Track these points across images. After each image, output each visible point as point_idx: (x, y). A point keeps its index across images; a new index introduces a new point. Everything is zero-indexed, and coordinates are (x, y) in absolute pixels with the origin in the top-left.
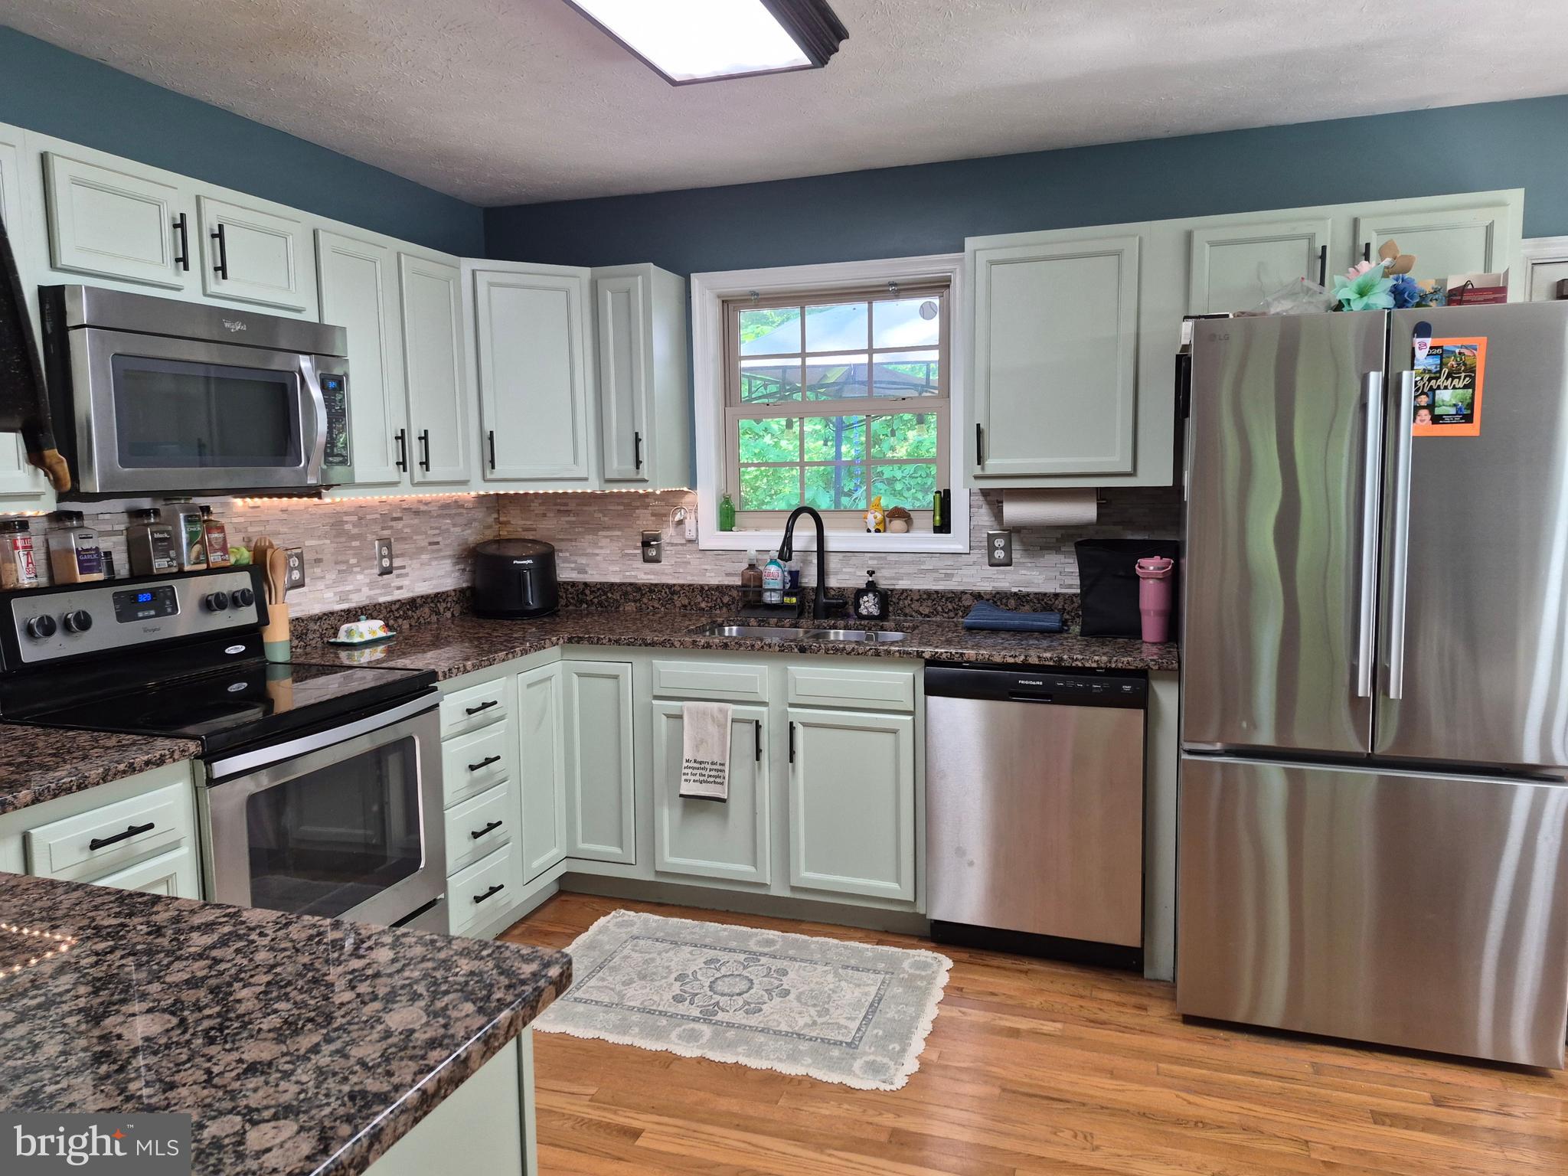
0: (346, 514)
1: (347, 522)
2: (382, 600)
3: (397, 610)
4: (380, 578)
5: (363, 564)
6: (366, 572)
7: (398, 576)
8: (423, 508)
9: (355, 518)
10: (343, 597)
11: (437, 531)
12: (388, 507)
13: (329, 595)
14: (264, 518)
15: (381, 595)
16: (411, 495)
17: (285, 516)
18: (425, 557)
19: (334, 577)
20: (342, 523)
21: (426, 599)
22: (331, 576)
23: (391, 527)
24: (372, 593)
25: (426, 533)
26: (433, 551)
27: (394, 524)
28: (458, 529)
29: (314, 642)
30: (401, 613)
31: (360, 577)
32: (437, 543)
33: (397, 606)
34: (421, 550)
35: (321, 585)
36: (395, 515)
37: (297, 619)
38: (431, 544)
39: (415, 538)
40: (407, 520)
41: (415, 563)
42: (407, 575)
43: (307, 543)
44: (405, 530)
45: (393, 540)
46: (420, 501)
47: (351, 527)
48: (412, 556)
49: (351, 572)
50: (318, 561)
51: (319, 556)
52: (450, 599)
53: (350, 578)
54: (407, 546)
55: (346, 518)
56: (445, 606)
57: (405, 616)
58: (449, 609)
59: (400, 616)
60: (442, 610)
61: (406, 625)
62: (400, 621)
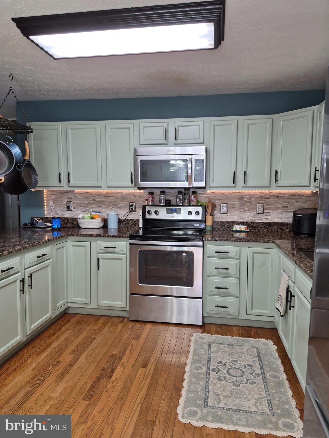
0: (245, 195)
1: (245, 198)
2: (257, 221)
3: (262, 225)
4: (257, 215)
5: (251, 210)
6: (251, 212)
7: (266, 215)
8: (280, 195)
9: (249, 197)
10: (243, 218)
11: (288, 203)
12: (264, 194)
13: (236, 217)
14: (215, 195)
15: (257, 220)
16: (276, 191)
17: (222, 195)
18: (279, 211)
19: (238, 212)
20: (243, 198)
21: (276, 224)
22: (236, 212)
23: (265, 200)
24: (253, 219)
25: (281, 203)
26: (284, 209)
27: (266, 200)
28: (298, 204)
29: (227, 228)
30: (264, 226)
31: (248, 214)
32: (287, 207)
34: (279, 208)
35: (233, 214)
36: (266, 197)
37: (221, 221)
38: (283, 207)
39: (275, 204)
40: (272, 199)
41: (275, 213)
42: (270, 215)
43: (229, 203)
44: (271, 202)
45: (265, 204)
46: (280, 193)
47: (247, 199)
48: (273, 210)
49: (246, 212)
50: (233, 208)
51: (234, 207)
52: (289, 225)
53: (245, 213)
54: (271, 207)
55: (244, 197)
56: (286, 227)
57: (265, 227)
58: (288, 229)
59: (263, 227)
60: (284, 228)
61: (265, 230)
62: (263, 229)
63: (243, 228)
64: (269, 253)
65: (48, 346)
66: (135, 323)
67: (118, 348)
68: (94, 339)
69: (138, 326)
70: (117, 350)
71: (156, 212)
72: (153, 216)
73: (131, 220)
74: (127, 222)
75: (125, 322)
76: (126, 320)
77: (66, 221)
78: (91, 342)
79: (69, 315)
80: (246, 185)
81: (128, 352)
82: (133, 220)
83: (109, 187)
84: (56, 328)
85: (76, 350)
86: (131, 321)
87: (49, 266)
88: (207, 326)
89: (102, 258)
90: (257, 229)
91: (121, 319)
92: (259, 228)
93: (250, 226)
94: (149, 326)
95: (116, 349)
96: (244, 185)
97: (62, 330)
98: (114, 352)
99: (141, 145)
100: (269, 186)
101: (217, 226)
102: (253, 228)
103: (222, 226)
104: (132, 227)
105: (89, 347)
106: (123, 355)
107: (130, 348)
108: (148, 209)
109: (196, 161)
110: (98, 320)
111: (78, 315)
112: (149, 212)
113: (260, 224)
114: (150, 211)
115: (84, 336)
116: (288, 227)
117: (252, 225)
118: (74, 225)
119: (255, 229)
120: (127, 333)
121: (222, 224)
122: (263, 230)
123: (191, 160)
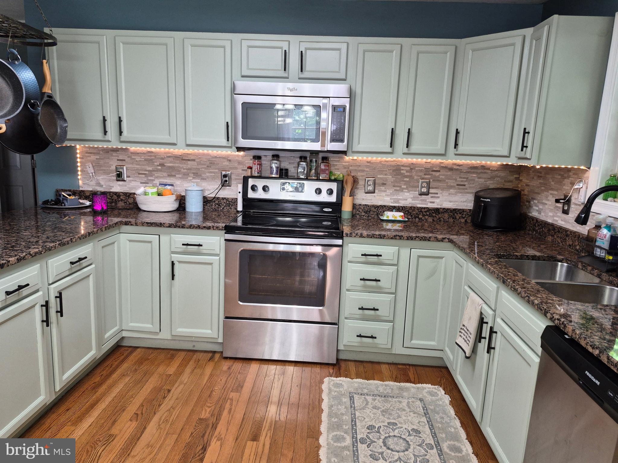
0: (403, 166)
1: (403, 170)
2: (419, 206)
3: (426, 212)
4: (420, 196)
5: (410, 189)
6: (411, 192)
7: (432, 197)
8: (455, 167)
9: (409, 168)
10: (397, 201)
11: (465, 180)
12: (431, 165)
13: (388, 199)
14: (358, 164)
15: (419, 204)
16: (451, 160)
17: (369, 164)
18: (452, 191)
19: (391, 192)
20: (400, 170)
21: (446, 210)
22: (389, 192)
23: (432, 174)
24: (414, 202)
25: (456, 180)
26: (459, 189)
27: (434, 173)
28: (482, 180)
29: (373, 215)
30: (428, 213)
31: (406, 194)
32: (465, 185)
33: (426, 210)
34: (451, 187)
35: (383, 194)
36: (434, 169)
37: (365, 205)
38: (458, 185)
39: (446, 181)
40: (443, 172)
41: (445, 193)
42: (439, 197)
43: (378, 176)
44: (441, 177)
45: (431, 180)
46: (455, 164)
47: (405, 172)
48: (443, 189)
49: (402, 191)
50: (384, 184)
51: (385, 182)
52: (465, 213)
53: (401, 194)
54: (440, 184)
55: (402, 168)
56: (460, 215)
57: (430, 216)
58: (463, 218)
59: (427, 215)
60: (458, 217)
61: (430, 220)
62: (427, 217)
63: (398, 216)
64: (442, 258)
65: (92, 406)
66: (232, 361)
67: (209, 407)
68: (169, 391)
69: (238, 366)
70: (208, 410)
71: (265, 188)
72: (260, 194)
73: (223, 199)
74: (217, 202)
75: (216, 360)
76: (217, 356)
77: (115, 197)
78: (165, 397)
79: (123, 349)
80: (409, 150)
81: (225, 413)
82: (227, 199)
83: (188, 145)
84: (104, 373)
85: (139, 413)
86: (226, 358)
87: (91, 277)
88: (343, 365)
89: (179, 262)
90: (418, 217)
91: (210, 355)
92: (420, 216)
93: (409, 212)
94: (254, 367)
95: (206, 408)
96: (406, 150)
97: (115, 376)
98: (205, 414)
99: (243, 76)
100: (443, 152)
101: (358, 212)
102: (412, 216)
103: (366, 212)
104: (225, 210)
105: (162, 406)
106: (218, 419)
107: (228, 406)
108: (251, 182)
109: (334, 108)
110: (172, 357)
111: (139, 350)
112: (254, 188)
113: (423, 210)
114: (256, 186)
115: (152, 386)
116: (464, 216)
117: (410, 211)
118: (130, 204)
119: (415, 218)
120: (221, 380)
121: (366, 209)
122: (426, 220)
123: (325, 105)
